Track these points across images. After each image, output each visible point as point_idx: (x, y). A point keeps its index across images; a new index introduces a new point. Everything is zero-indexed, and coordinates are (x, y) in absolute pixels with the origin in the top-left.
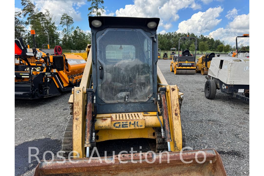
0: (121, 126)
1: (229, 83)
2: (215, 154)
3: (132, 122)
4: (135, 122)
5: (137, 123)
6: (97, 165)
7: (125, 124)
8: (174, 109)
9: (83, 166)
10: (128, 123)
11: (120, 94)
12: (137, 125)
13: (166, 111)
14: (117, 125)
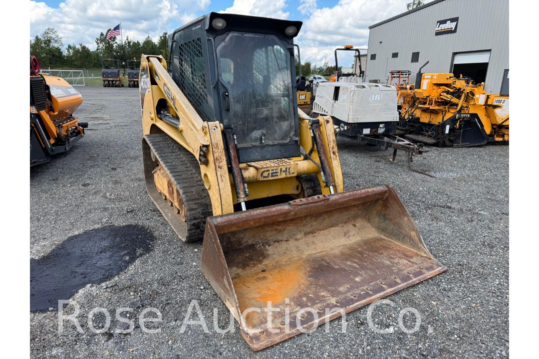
0: (270, 174)
1: (352, 120)
2: (387, 189)
3: (284, 169)
4: (286, 168)
5: (289, 169)
6: (276, 213)
7: (275, 171)
8: (331, 146)
9: (260, 216)
10: (279, 171)
11: (254, 133)
12: (289, 172)
13: (324, 150)
14: (266, 174)
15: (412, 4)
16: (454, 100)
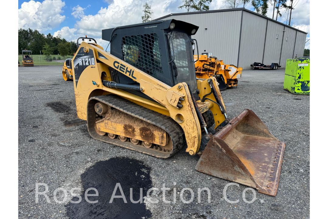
0: (202, 111)
2: (248, 111)
15: (144, 17)
16: (211, 68)
